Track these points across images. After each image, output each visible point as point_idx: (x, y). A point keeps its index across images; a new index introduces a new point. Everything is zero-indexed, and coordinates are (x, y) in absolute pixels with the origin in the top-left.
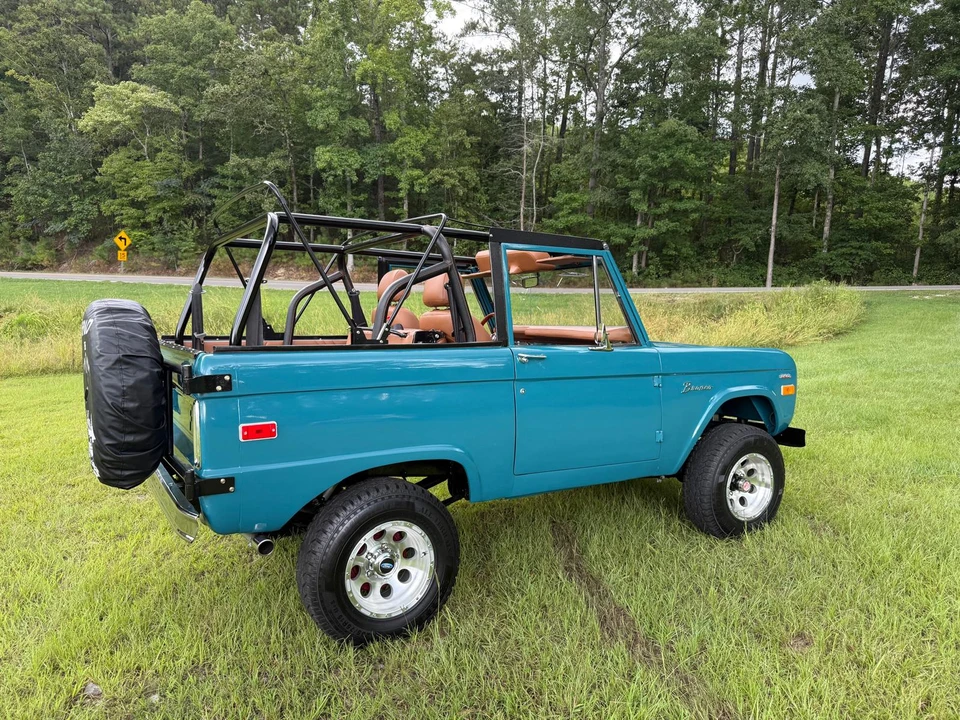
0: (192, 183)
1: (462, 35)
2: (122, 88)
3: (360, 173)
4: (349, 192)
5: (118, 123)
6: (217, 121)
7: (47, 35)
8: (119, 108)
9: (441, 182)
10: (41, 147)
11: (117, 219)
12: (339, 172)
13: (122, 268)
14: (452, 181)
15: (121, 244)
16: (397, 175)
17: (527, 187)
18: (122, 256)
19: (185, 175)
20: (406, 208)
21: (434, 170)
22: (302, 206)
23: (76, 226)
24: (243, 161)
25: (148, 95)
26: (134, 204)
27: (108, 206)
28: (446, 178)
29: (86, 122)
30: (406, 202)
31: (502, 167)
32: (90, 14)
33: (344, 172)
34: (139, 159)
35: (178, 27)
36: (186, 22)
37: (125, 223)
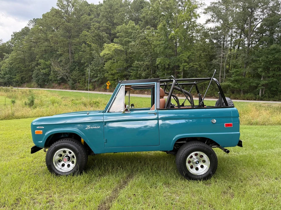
0: (126, 69)
1: (206, 24)
2: (111, 45)
3: (169, 65)
4: (166, 71)
5: (109, 53)
6: (133, 52)
7: (96, 33)
8: (109, 50)
9: (193, 66)
10: (92, 60)
12: (163, 65)
13: (108, 90)
14: (196, 66)
15: (108, 85)
16: (180, 65)
17: (222, 68)
18: (108, 88)
19: (124, 67)
20: (182, 74)
21: (191, 63)
22: (153, 74)
23: (98, 80)
24: (138, 63)
25: (117, 46)
26: (112, 74)
27: (106, 75)
28: (195, 65)
29: (102, 54)
30: (182, 73)
31: (214, 61)
32: (106, 27)
33: (164, 65)
34: (114, 63)
35: (125, 28)
36: (127, 27)
37: (109, 79)
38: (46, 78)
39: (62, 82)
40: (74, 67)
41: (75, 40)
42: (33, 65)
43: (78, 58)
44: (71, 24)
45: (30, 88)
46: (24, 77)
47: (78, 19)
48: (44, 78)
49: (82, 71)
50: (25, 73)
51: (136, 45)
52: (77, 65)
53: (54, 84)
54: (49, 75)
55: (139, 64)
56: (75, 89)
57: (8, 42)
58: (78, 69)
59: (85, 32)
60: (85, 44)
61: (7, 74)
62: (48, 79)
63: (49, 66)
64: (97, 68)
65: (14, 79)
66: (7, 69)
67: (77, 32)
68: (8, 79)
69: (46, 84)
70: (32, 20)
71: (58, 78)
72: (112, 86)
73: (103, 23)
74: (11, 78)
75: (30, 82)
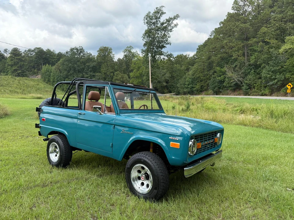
5: (291, 48)
10: (270, 60)
11: (290, 79)
15: (289, 87)
18: (289, 91)
23: (277, 82)
27: (287, 75)
29: (281, 50)
37: (292, 80)
38: (222, 85)
39: (237, 88)
40: (250, 70)
41: (251, 41)
42: (210, 74)
43: (254, 60)
44: (247, 25)
45: (207, 95)
46: (202, 86)
47: (256, 17)
48: (219, 85)
49: (258, 74)
50: (204, 81)
52: (253, 68)
53: (228, 91)
54: (224, 82)
56: (249, 95)
57: (194, 56)
58: (254, 72)
59: (264, 29)
60: (263, 42)
61: (190, 84)
62: (224, 86)
63: (224, 73)
64: (275, 68)
65: (195, 88)
66: (190, 80)
68: (191, 89)
69: (221, 91)
70: (214, 30)
71: (232, 84)
73: (288, 12)
74: (193, 87)
75: (208, 89)
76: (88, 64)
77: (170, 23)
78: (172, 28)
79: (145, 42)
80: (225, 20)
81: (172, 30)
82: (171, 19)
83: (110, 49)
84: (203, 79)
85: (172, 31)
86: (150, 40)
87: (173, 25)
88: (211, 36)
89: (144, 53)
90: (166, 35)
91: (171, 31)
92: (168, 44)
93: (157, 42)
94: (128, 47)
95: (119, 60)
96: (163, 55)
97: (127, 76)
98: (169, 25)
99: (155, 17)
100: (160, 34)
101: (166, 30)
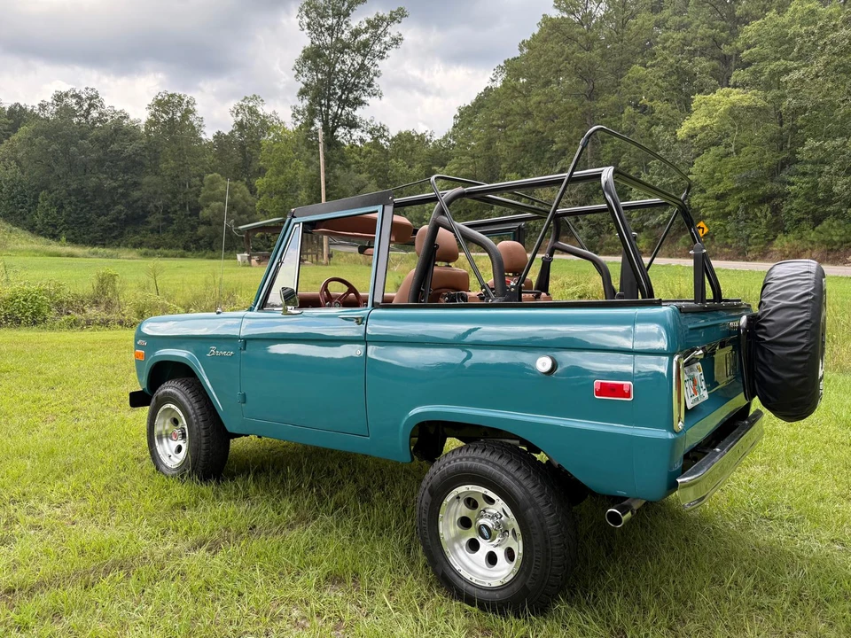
0: (771, 172)
2: (717, 95)
6: (800, 108)
7: (671, 66)
8: (709, 115)
11: (702, 211)
19: (766, 165)
24: (818, 144)
25: (737, 96)
26: (717, 197)
27: (697, 200)
29: (682, 133)
32: (710, 37)
34: (727, 155)
35: (776, 26)
36: (787, 18)
37: (707, 214)
41: (604, 100)
43: (611, 155)
44: (595, 55)
47: (617, 33)
51: (811, 76)
55: (825, 150)
57: (445, 138)
59: (637, 70)
60: (636, 107)
64: (664, 180)
67: (614, 72)
70: (502, 64)
72: (716, 238)
73: (698, 26)
76: (115, 147)
77: (379, 32)
78: (386, 48)
79: (303, 86)
80: (534, 35)
81: (384, 53)
82: (382, 19)
83: (188, 102)
84: (471, 205)
85: (385, 56)
86: (318, 80)
87: (387, 39)
88: (493, 81)
89: (300, 117)
90: (368, 70)
91: (382, 58)
92: (375, 95)
93: (340, 87)
94: (246, 98)
95: (219, 136)
96: (359, 127)
97: (245, 188)
98: (377, 38)
99: (333, 10)
100: (349, 62)
101: (368, 52)
